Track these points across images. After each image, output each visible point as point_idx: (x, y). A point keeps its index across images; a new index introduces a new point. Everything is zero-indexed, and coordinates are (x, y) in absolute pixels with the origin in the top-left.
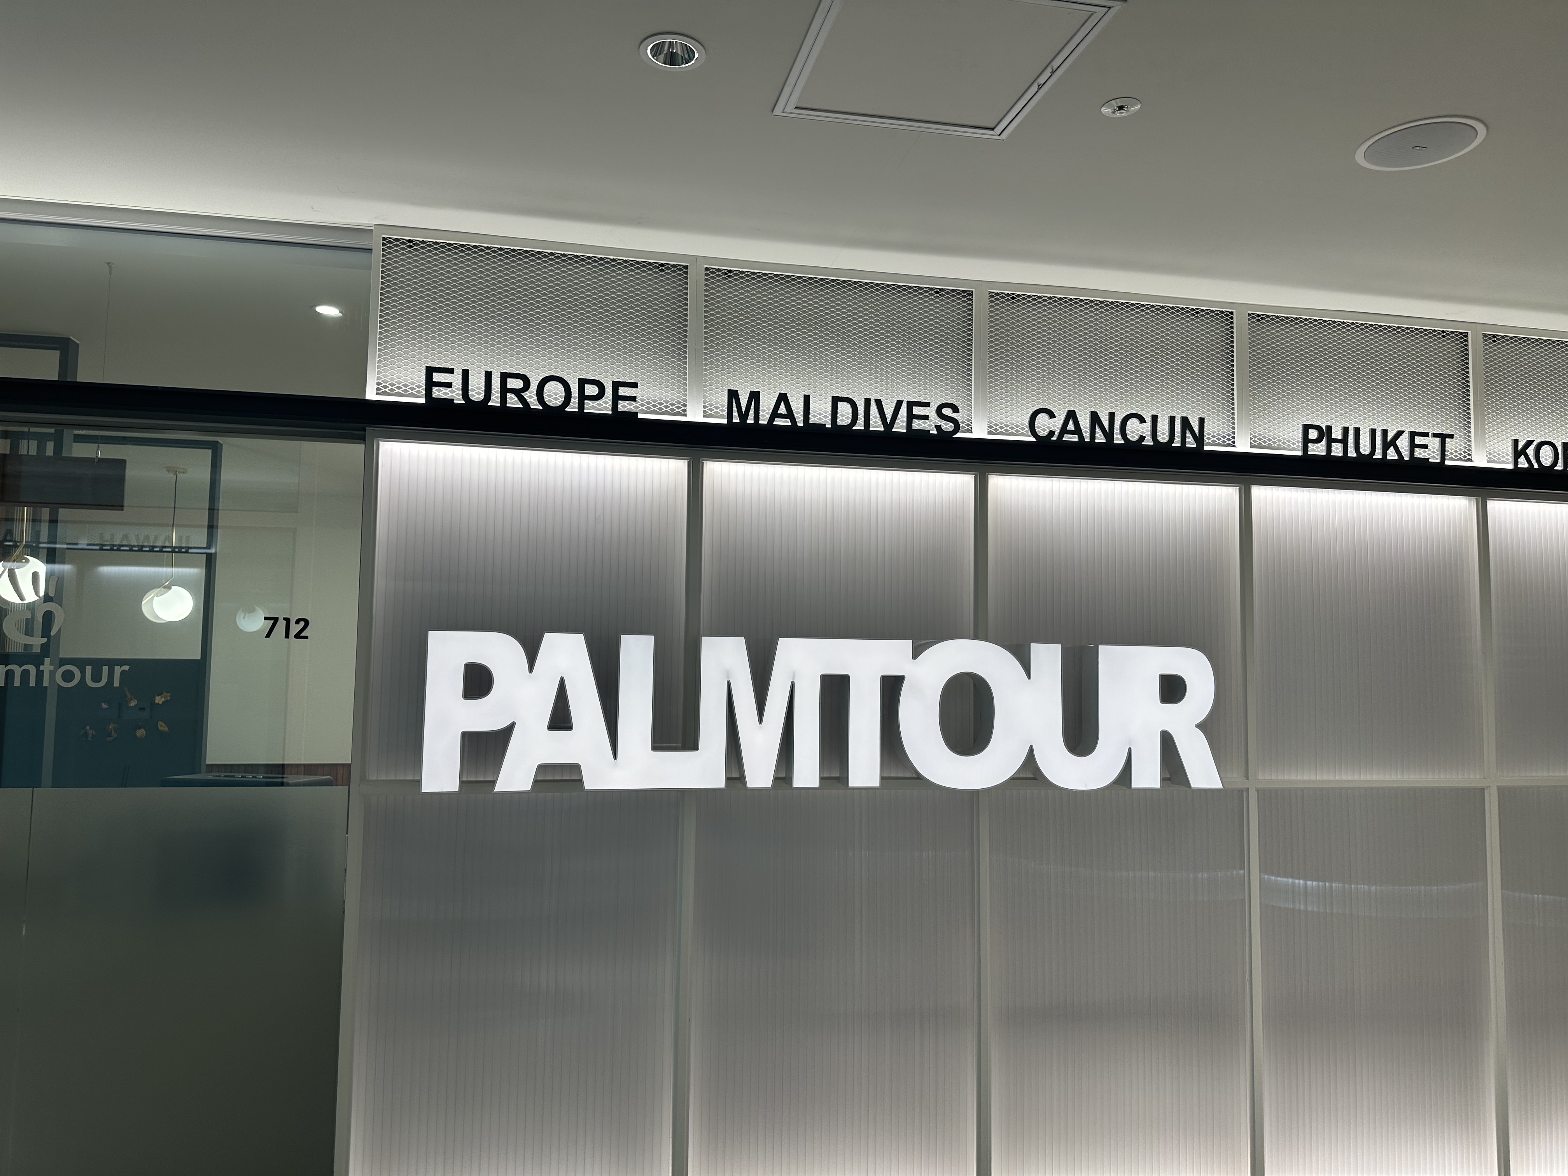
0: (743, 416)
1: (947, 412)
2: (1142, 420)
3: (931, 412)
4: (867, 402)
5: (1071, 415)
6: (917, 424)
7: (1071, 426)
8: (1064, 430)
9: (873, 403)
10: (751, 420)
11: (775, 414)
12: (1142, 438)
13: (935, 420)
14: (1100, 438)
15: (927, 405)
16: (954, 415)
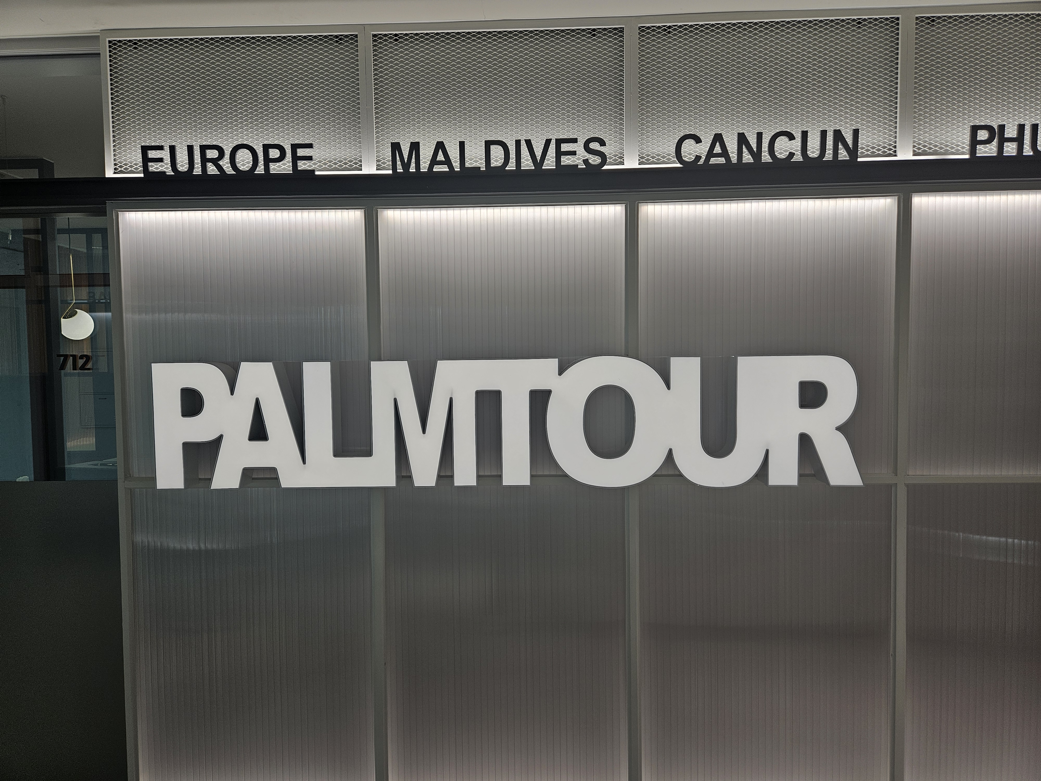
0: (406, 166)
1: (594, 146)
2: (791, 137)
3: (579, 148)
4: (518, 143)
5: (718, 138)
6: (566, 161)
7: (718, 149)
8: (710, 154)
9: (523, 144)
10: (412, 169)
11: (434, 161)
12: (792, 155)
13: (582, 153)
14: (747, 158)
15: (575, 141)
16: (602, 149)
